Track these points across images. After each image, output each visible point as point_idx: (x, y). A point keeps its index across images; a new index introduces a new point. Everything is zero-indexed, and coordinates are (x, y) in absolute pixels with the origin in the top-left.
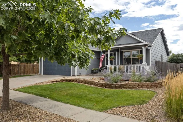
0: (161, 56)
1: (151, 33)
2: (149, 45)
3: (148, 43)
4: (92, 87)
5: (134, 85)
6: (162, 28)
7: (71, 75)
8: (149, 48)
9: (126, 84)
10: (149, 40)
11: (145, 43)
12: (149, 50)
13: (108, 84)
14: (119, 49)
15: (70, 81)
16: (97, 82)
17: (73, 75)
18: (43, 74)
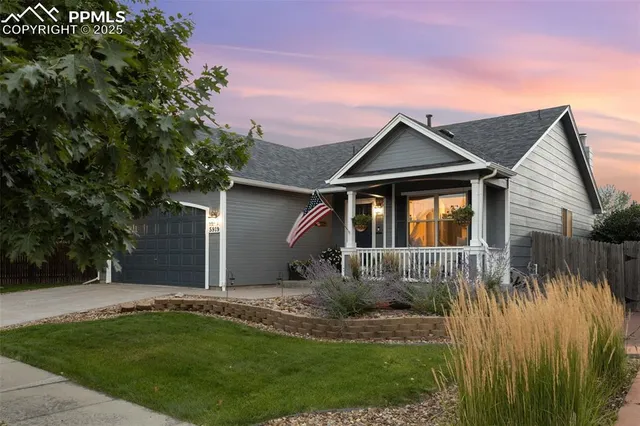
0: (560, 213)
1: (522, 125)
2: (495, 172)
3: (489, 164)
4: (258, 333)
5: (418, 327)
6: (564, 107)
7: (207, 287)
8: (501, 183)
9: (389, 321)
10: (506, 151)
11: (480, 164)
12: (503, 189)
13: (319, 321)
14: (393, 186)
15: (191, 306)
16: (285, 312)
17: (214, 286)
18: (113, 281)
